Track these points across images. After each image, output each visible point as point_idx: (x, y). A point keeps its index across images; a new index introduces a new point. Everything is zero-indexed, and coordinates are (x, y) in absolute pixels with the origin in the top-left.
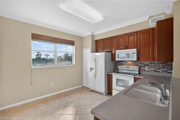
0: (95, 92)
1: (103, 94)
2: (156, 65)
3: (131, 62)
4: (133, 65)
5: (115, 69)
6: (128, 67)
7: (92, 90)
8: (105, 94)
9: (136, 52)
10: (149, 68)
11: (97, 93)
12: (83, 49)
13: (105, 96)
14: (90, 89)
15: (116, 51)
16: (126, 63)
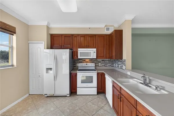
0: (55, 98)
1: (66, 96)
2: (105, 62)
3: (89, 60)
4: (90, 62)
5: (74, 66)
6: (87, 64)
7: (49, 95)
8: (69, 96)
9: (96, 51)
10: (101, 64)
11: (58, 98)
12: (29, 42)
13: (70, 97)
14: (46, 96)
15: (78, 49)
16: (84, 60)
